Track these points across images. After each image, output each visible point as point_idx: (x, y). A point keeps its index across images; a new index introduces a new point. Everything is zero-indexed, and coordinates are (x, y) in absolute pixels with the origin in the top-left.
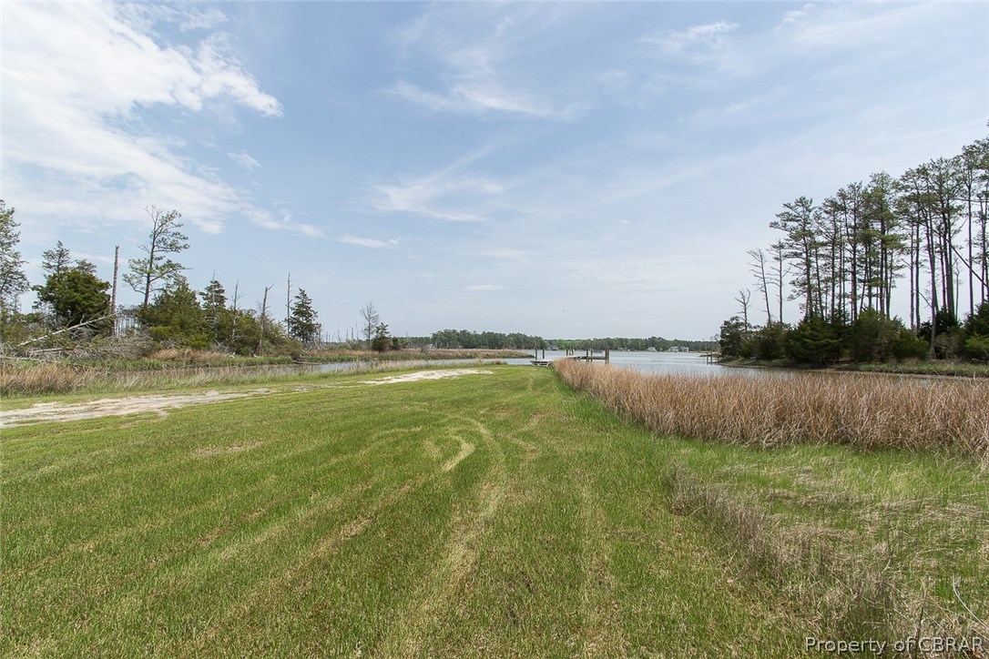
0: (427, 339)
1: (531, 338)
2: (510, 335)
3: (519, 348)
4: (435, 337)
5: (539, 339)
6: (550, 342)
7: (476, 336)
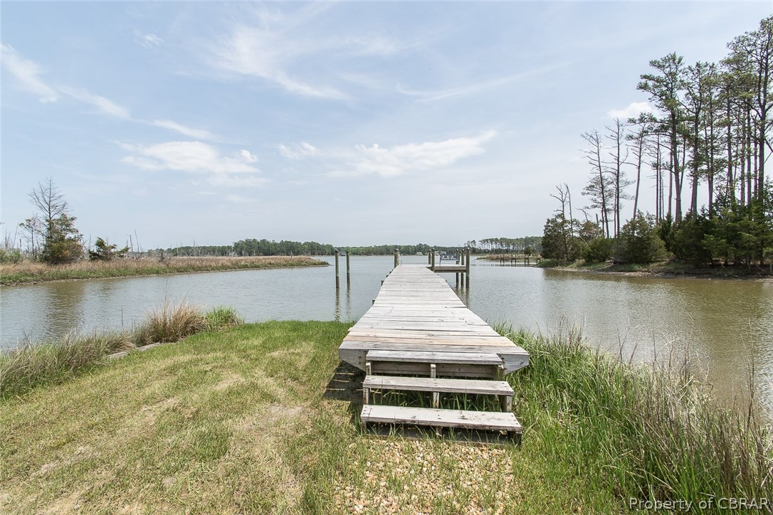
0: (229, 247)
1: (323, 246)
2: (305, 244)
3: (313, 254)
4: (237, 245)
5: (330, 247)
6: (339, 249)
7: (275, 244)
